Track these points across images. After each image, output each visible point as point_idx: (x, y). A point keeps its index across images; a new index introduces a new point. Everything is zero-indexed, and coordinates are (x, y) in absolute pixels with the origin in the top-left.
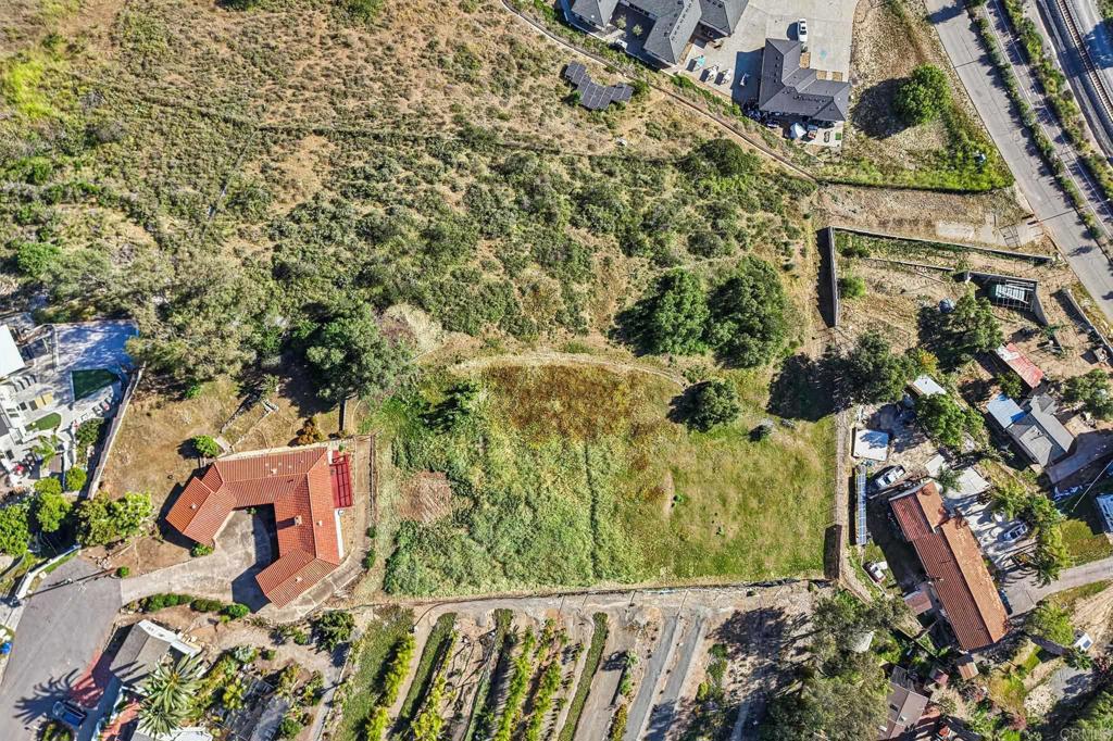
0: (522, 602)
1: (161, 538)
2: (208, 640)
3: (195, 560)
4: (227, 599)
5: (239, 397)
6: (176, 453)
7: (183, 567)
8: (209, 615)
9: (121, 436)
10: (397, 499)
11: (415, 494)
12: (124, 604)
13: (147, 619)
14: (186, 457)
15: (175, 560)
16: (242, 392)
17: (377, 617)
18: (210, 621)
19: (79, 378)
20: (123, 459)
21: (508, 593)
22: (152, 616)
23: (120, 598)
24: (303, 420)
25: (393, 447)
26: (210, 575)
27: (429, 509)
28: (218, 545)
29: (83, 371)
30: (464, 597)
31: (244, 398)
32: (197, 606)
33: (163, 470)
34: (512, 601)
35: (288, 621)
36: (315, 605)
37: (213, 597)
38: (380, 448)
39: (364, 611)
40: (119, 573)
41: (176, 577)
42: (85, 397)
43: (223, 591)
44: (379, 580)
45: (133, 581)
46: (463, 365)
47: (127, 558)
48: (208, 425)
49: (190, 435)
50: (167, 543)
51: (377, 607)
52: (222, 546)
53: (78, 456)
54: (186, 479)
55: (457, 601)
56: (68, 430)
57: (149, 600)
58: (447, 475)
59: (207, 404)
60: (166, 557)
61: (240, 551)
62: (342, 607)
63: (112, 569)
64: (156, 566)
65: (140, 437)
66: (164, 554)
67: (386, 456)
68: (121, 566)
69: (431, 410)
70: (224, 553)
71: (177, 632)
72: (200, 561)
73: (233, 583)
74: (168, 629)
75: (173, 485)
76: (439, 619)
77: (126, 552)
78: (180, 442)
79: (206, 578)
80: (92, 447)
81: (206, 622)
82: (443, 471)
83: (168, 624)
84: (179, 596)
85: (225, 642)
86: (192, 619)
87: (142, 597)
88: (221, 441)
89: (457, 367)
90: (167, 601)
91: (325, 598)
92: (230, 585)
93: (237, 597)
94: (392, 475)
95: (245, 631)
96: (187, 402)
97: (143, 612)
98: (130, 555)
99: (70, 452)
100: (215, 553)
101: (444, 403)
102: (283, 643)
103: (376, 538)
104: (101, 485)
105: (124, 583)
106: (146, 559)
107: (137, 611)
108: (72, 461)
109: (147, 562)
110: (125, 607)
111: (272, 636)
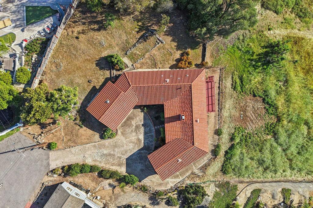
0: (296, 185)
1: (81, 123)
2: (108, 198)
3: (103, 141)
4: (123, 170)
5: (138, 32)
6: (95, 65)
7: (95, 146)
8: (110, 181)
9: (57, 50)
10: (233, 112)
11: (244, 110)
12: (51, 169)
13: (67, 181)
14: (101, 69)
15: (90, 140)
16: (140, 30)
17: (218, 190)
18: (110, 185)
19: (30, 11)
20: (57, 65)
21: (290, 178)
22: (70, 179)
23: (48, 164)
24: (179, 52)
25: (232, 77)
26: (112, 153)
27: (252, 121)
28: (119, 132)
29: (32, 7)
30: (266, 180)
31: (142, 33)
32: (102, 174)
33: (85, 76)
34: (291, 184)
35: (162, 188)
36: (181, 179)
37: (114, 168)
38: (225, 77)
39: (210, 184)
40: (49, 146)
41: (89, 152)
42: (32, 23)
43: (120, 165)
44: (220, 165)
45: (59, 153)
46: (272, 32)
47: (55, 136)
48: (117, 48)
49: (105, 54)
50: (84, 128)
51: (217, 183)
52: (122, 133)
53: (26, 61)
54: (100, 84)
55: (262, 182)
56: (20, 45)
57: (70, 167)
58: (264, 100)
59: (117, 35)
60: (83, 137)
61: (133, 137)
62: (198, 181)
63: (45, 143)
64: (76, 144)
65: (70, 52)
66: (82, 135)
67: (228, 83)
68: (51, 141)
69: (255, 57)
70: (123, 138)
71: (87, 192)
72: (107, 142)
73: (127, 159)
74: (81, 190)
75: (91, 87)
76: (252, 193)
77: (56, 132)
78: (98, 58)
79: (110, 155)
80: (36, 56)
81: (107, 186)
82: (261, 97)
83: (81, 186)
84: (91, 166)
85: (119, 201)
86: (98, 183)
87: (65, 164)
88: (126, 60)
89: (269, 32)
90: (83, 169)
91: (188, 174)
92: (125, 160)
93: (130, 170)
94: (231, 96)
95: (133, 194)
96: (103, 32)
97: (64, 176)
98: (58, 134)
99: (20, 58)
100: (116, 137)
101: (262, 53)
102: (158, 204)
103: (221, 136)
104: (41, 82)
105: (52, 154)
106: (69, 138)
107: (60, 175)
108: (21, 64)
109: (70, 140)
110: (52, 171)
111: (151, 199)
